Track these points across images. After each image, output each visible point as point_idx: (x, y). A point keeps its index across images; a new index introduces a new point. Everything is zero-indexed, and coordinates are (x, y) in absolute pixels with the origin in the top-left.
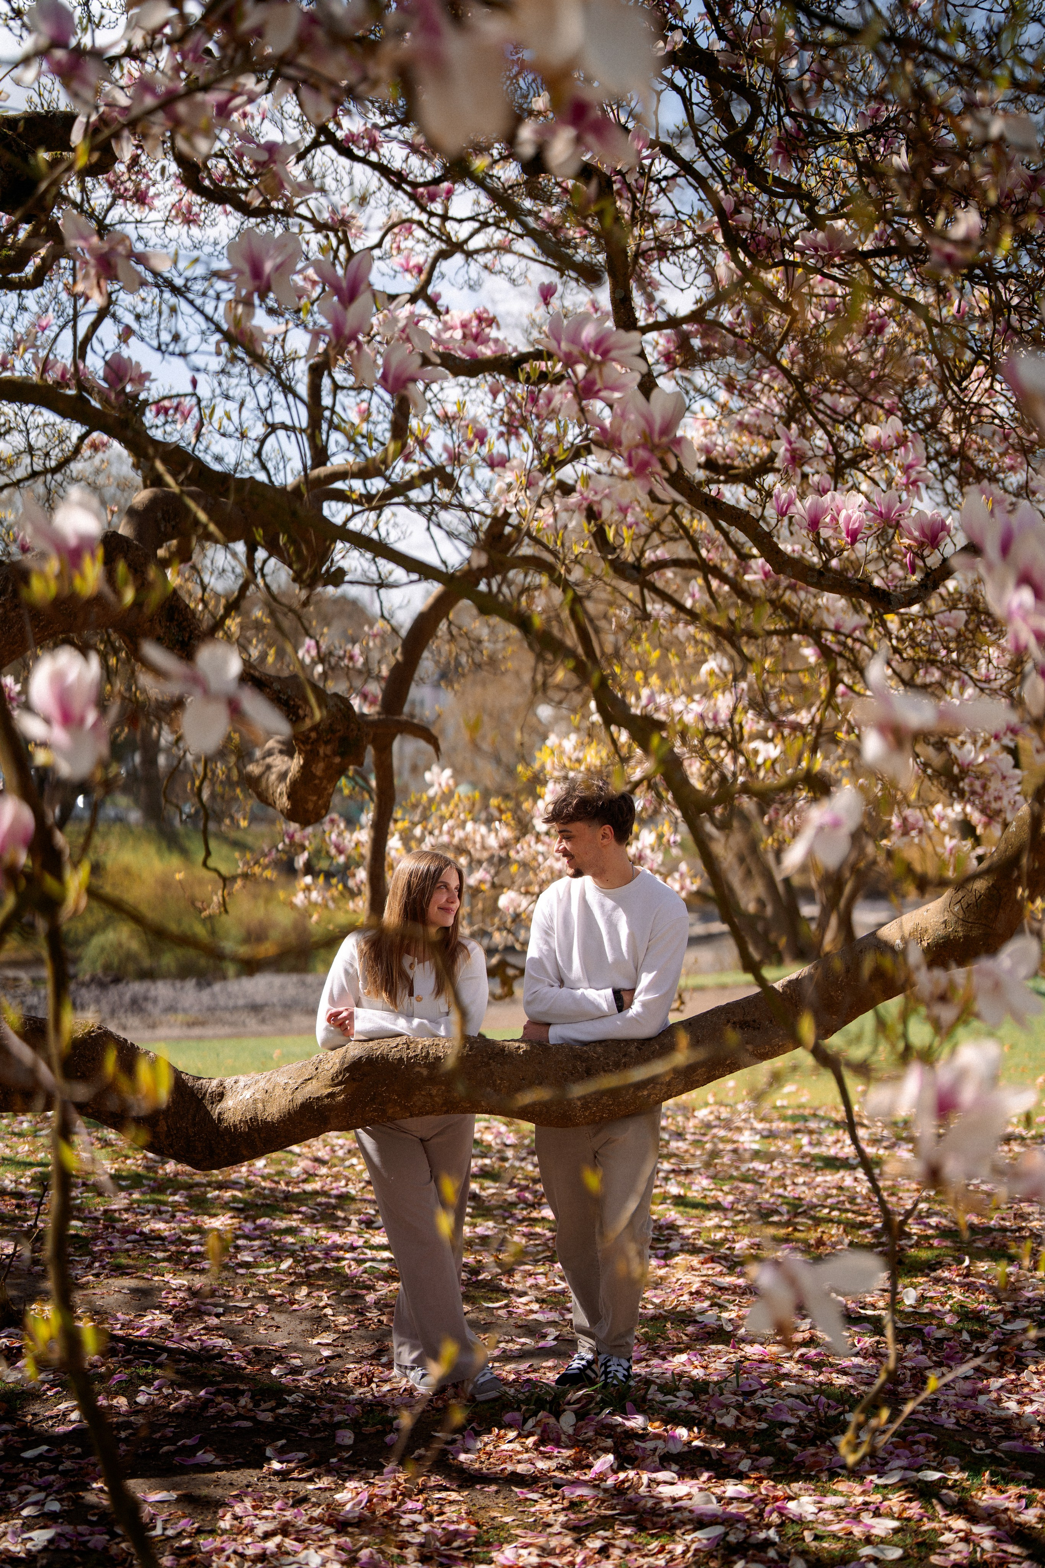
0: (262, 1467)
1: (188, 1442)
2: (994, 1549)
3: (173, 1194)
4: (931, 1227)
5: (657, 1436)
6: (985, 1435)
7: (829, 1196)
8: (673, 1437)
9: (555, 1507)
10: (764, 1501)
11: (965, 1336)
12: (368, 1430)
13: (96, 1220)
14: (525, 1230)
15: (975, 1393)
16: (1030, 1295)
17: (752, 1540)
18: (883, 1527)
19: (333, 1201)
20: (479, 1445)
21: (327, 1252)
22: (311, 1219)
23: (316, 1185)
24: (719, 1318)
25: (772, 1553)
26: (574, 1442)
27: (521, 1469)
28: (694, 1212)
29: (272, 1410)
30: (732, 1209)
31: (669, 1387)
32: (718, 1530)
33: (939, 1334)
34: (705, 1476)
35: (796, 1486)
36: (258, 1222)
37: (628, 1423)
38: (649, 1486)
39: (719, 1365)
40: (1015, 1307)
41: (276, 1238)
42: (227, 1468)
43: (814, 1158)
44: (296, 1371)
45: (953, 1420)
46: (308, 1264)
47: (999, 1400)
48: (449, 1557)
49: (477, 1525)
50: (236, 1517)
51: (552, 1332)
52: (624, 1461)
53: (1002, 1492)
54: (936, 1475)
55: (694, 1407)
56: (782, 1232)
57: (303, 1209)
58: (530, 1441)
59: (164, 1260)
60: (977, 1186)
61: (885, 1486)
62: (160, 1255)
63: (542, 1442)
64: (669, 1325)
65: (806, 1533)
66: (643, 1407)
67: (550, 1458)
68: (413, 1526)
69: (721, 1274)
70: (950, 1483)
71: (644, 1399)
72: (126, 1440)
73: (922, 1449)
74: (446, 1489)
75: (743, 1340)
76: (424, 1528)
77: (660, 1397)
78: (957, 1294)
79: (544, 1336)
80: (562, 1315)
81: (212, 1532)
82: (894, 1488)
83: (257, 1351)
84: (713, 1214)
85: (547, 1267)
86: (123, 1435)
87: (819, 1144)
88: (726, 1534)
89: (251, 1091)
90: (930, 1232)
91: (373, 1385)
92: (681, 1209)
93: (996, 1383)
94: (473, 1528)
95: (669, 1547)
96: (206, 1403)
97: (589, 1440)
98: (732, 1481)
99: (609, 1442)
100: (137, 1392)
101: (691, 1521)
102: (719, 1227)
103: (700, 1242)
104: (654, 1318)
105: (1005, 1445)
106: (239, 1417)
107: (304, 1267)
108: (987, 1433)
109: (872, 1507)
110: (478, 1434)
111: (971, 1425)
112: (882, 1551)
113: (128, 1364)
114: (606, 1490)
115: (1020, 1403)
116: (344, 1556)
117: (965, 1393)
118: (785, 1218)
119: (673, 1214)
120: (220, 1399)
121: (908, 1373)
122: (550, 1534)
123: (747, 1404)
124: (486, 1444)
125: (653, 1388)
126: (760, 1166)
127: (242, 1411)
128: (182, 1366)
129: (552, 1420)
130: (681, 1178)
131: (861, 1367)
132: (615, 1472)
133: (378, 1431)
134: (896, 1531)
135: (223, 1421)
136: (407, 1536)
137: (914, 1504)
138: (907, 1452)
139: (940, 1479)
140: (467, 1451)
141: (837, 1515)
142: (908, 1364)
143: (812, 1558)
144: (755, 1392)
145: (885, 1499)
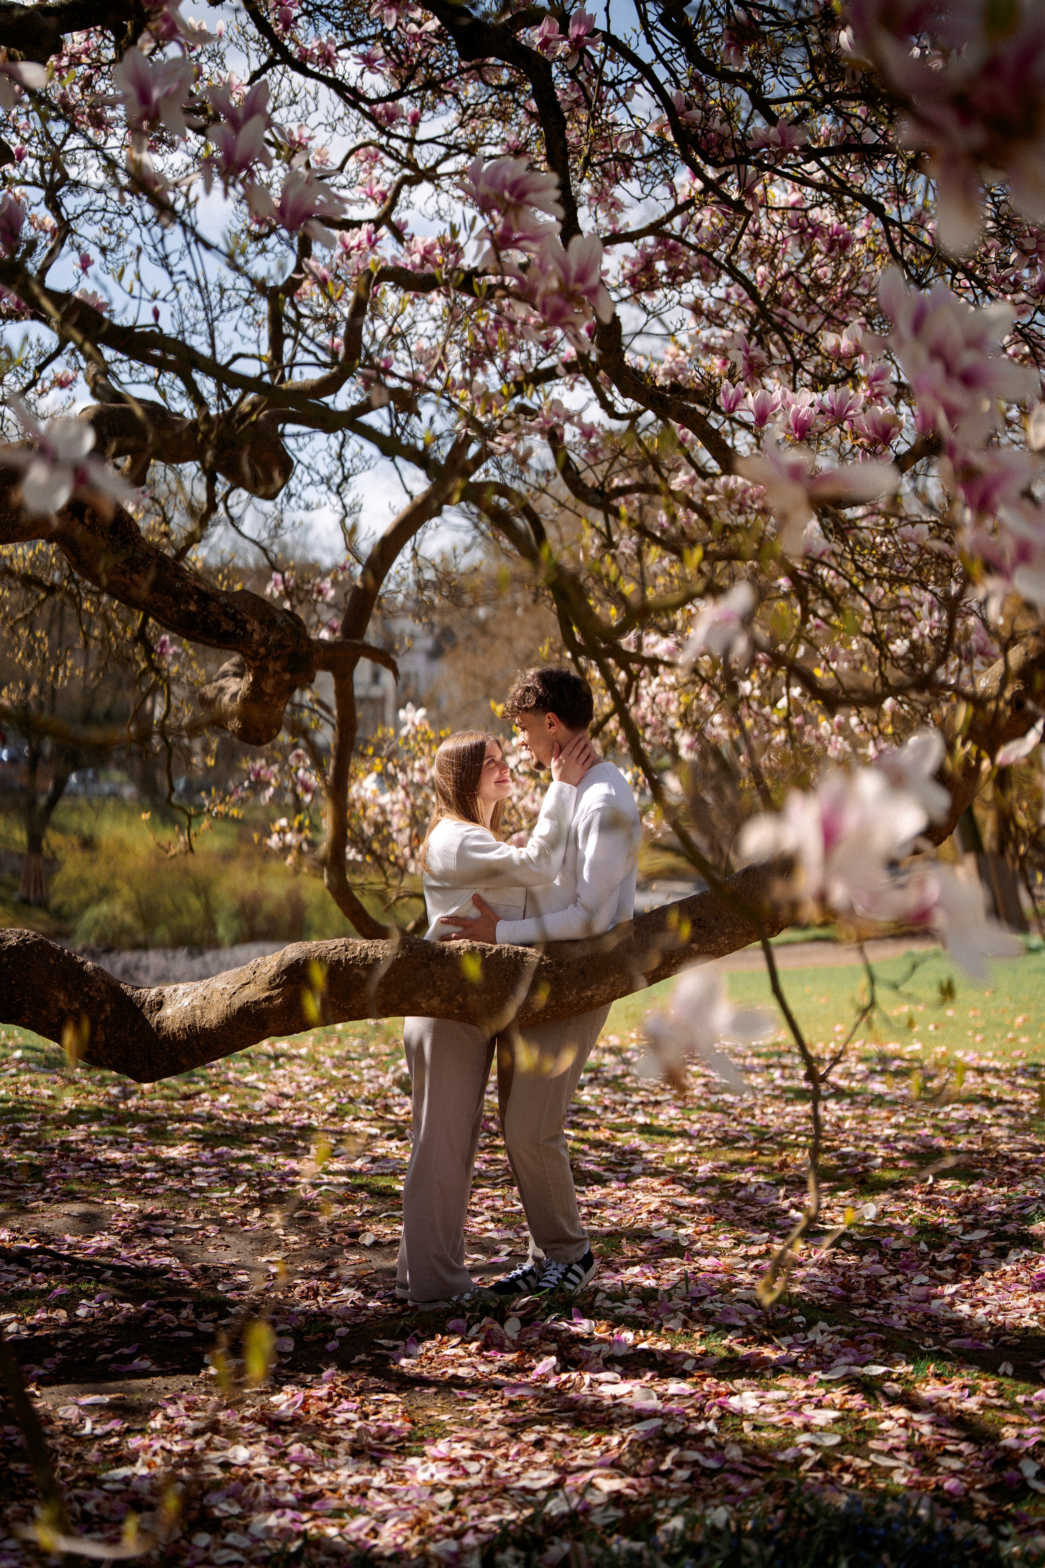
0: (198, 1373)
1: (126, 1351)
2: (933, 1433)
3: (132, 1127)
4: (898, 1150)
5: (602, 1341)
6: (935, 1335)
7: (797, 1124)
8: (619, 1341)
9: (494, 1406)
10: (706, 1397)
11: (923, 1247)
12: (309, 1338)
13: (52, 1150)
14: (487, 1157)
15: (929, 1298)
16: (992, 1209)
17: (690, 1432)
18: (823, 1417)
19: (294, 1132)
20: (421, 1350)
21: (283, 1178)
22: (270, 1149)
23: (280, 1118)
24: (675, 1234)
25: (709, 1443)
26: (517, 1346)
27: (462, 1372)
28: (659, 1139)
29: (214, 1321)
30: (698, 1136)
31: (618, 1295)
32: (657, 1422)
33: (897, 1245)
34: (649, 1375)
35: (738, 1383)
36: (216, 1151)
37: (573, 1329)
38: (590, 1386)
39: (672, 1276)
40: (975, 1220)
41: (233, 1165)
42: (164, 1374)
43: (785, 1090)
44: (242, 1287)
45: (904, 1322)
46: (263, 1188)
47: (952, 1304)
48: (381, 1451)
49: (413, 1422)
50: (167, 1418)
51: (506, 1249)
52: (567, 1363)
53: (946, 1383)
54: (880, 1370)
55: (642, 1313)
56: (746, 1156)
57: (263, 1139)
58: (473, 1346)
59: (116, 1186)
60: (947, 1114)
61: (829, 1381)
62: (113, 1182)
63: (485, 1347)
64: (624, 1241)
65: (745, 1424)
66: (589, 1312)
67: (492, 1362)
68: (348, 1424)
69: (682, 1194)
70: (894, 1376)
71: (592, 1306)
72: (63, 1350)
73: (870, 1347)
74: (384, 1391)
75: (698, 1254)
76: (357, 1425)
77: (608, 1304)
78: (918, 1209)
79: (497, 1253)
80: (518, 1233)
81: (142, 1431)
82: (837, 1383)
83: (205, 1269)
84: (678, 1140)
85: (506, 1191)
86: (60, 1345)
87: (792, 1077)
88: (664, 1426)
89: (190, 998)
90: (896, 1155)
91: (320, 1299)
92: (647, 1136)
93: (950, 1289)
94: (409, 1425)
95: (605, 1439)
96: (147, 1315)
97: (534, 1345)
98: (675, 1380)
99: (554, 1346)
100: (77, 1306)
101: (630, 1415)
102: (684, 1152)
103: (663, 1166)
104: (610, 1234)
105: (953, 1342)
106: (179, 1328)
107: (258, 1191)
108: (937, 1334)
109: (814, 1400)
110: (420, 1341)
111: (922, 1327)
112: (820, 1438)
113: (71, 1280)
114: (547, 1390)
115: (973, 1306)
116: (274, 1452)
117: (918, 1298)
118: (752, 1143)
119: (637, 1141)
120: (161, 1311)
121: (863, 1280)
122: (486, 1430)
123: (696, 1309)
124: (428, 1350)
125: (600, 1296)
126: (729, 1098)
127: (183, 1322)
128: (126, 1282)
129: (496, 1326)
130: (649, 1109)
131: (815, 1276)
132: (557, 1374)
133: (320, 1339)
134: (836, 1421)
135: (163, 1331)
136: (339, 1433)
137: (856, 1396)
138: (854, 1351)
139: (885, 1373)
140: (408, 1356)
141: (779, 1408)
142: (863, 1272)
143: (749, 1447)
144: (704, 1297)
145: (827, 1392)
